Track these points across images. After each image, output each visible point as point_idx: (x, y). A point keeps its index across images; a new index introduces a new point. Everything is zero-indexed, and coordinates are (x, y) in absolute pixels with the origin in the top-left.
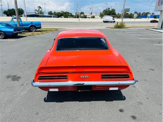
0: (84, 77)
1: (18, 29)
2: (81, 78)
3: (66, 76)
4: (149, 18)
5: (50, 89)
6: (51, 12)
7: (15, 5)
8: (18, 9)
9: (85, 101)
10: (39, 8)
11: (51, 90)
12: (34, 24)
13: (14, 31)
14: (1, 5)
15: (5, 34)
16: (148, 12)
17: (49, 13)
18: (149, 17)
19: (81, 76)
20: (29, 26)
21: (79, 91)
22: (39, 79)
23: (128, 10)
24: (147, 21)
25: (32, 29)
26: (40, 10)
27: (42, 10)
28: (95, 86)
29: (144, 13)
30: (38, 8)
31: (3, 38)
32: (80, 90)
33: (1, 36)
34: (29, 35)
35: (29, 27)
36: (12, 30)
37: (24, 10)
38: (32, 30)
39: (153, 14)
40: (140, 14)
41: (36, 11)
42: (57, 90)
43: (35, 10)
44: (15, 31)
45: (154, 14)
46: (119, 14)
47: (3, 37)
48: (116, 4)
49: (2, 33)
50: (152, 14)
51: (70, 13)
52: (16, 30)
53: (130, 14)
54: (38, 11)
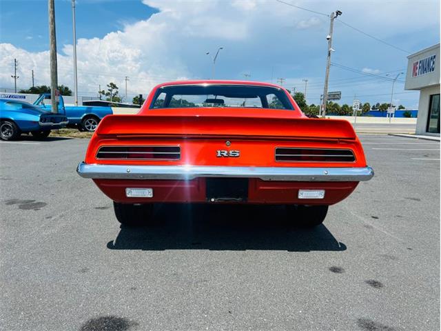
0: (226, 152)
1: (52, 118)
2: (219, 155)
3: (177, 149)
4: (392, 116)
5: (128, 190)
6: (141, 96)
7: (51, 61)
8: (57, 87)
9: (227, 249)
10: (110, 88)
11: (132, 193)
12: (94, 111)
13: (41, 120)
14: (15, 77)
15: (15, 127)
16: (388, 103)
17: (134, 99)
18: (392, 114)
19: (219, 152)
20: (80, 116)
21: (213, 200)
22: (99, 156)
23: (336, 96)
24: (388, 123)
25: (87, 124)
26: (114, 91)
27: (117, 92)
28: (257, 180)
29: (378, 104)
30: (108, 88)
31: (10, 139)
32: (215, 197)
33: (5, 134)
34: (78, 137)
35: (81, 118)
36: (37, 118)
37: (72, 91)
38: (89, 128)
39: (401, 107)
40: (369, 107)
41: (104, 94)
42: (147, 193)
43: (100, 92)
44: (44, 122)
45: (403, 108)
46: (313, 105)
47: (10, 135)
48: (306, 81)
49: (10, 124)
50: (399, 109)
51: (190, 102)
52: (46, 120)
53: (341, 106)
54: (108, 94)
